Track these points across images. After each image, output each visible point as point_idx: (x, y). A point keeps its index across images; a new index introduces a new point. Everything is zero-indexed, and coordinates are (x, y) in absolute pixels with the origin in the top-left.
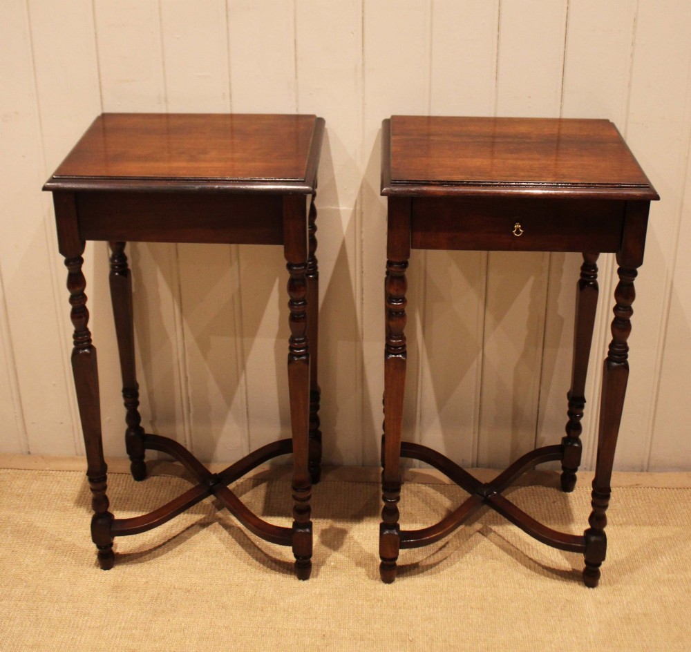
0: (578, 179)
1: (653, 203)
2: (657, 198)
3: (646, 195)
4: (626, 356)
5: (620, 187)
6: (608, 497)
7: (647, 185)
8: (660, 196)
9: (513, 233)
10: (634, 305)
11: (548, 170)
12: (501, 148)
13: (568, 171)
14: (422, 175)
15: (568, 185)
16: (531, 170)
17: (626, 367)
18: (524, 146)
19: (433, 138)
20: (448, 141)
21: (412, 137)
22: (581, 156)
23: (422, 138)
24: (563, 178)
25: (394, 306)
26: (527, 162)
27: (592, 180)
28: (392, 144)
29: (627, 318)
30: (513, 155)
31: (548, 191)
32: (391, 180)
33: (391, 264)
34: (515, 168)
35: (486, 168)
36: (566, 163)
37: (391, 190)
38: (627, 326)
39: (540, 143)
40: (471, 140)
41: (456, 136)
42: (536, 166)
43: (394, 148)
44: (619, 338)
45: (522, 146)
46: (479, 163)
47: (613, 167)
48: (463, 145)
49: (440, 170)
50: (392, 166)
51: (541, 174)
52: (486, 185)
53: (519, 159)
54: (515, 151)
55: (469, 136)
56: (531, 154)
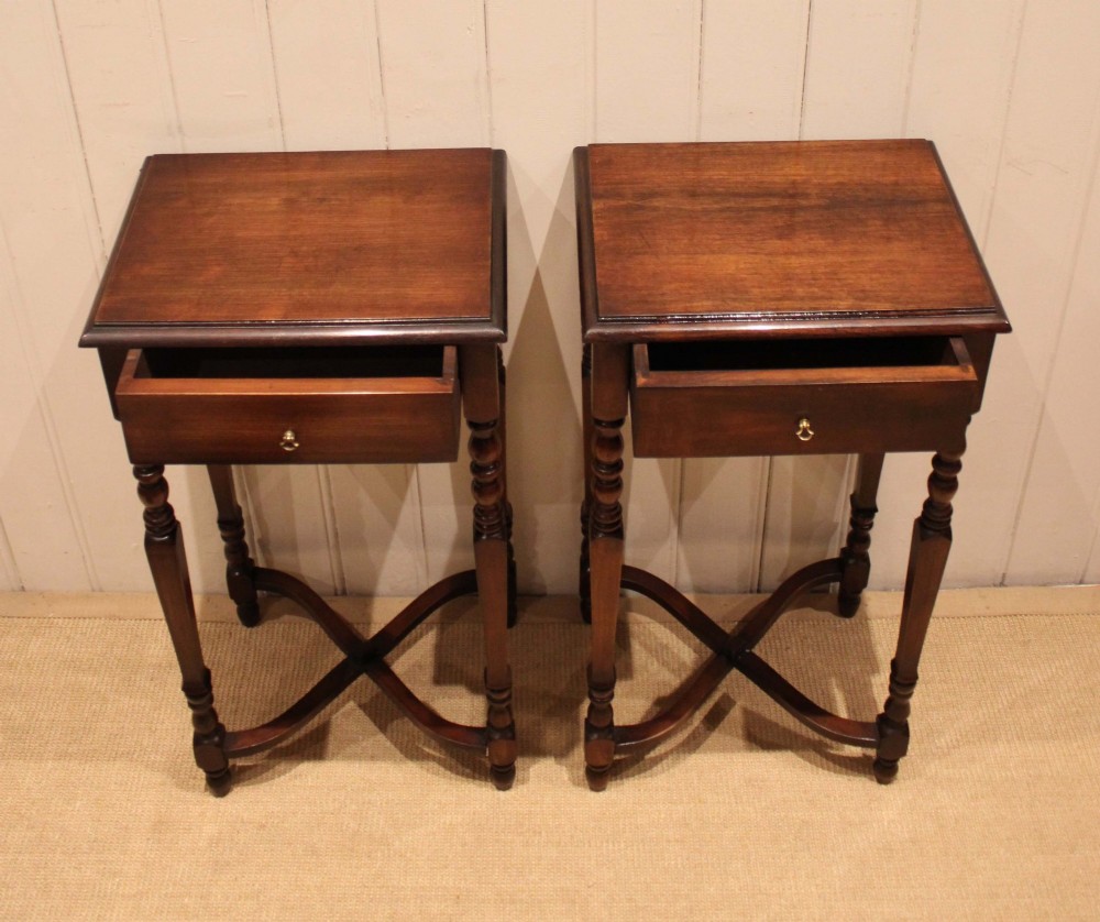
0: (886, 300)
1: (1000, 338)
2: (1007, 329)
3: (990, 325)
4: (949, 521)
5: (952, 313)
6: (912, 684)
7: (998, 310)
8: (1013, 326)
10: (964, 459)
11: (839, 279)
12: (763, 225)
13: (871, 279)
14: (647, 302)
15: (871, 314)
16: (814, 279)
17: (948, 535)
18: (800, 217)
19: (658, 202)
20: (681, 209)
21: (622, 203)
22: (889, 239)
23: (639, 203)
24: (863, 300)
25: (603, 474)
26: (806, 260)
27: (908, 303)
28: (594, 221)
29: (953, 476)
30: (784, 242)
31: (841, 325)
32: (598, 317)
33: (598, 422)
34: (788, 277)
35: (742, 280)
36: (867, 258)
37: (600, 335)
38: (952, 486)
39: (827, 208)
40: (716, 206)
41: (693, 195)
42: (820, 271)
43: (597, 232)
44: (938, 497)
45: (797, 219)
46: (732, 269)
47: (940, 266)
48: (704, 219)
49: (673, 286)
50: (598, 279)
51: (829, 291)
52: (745, 320)
53: (793, 253)
54: (786, 232)
55: (712, 194)
56: (811, 239)
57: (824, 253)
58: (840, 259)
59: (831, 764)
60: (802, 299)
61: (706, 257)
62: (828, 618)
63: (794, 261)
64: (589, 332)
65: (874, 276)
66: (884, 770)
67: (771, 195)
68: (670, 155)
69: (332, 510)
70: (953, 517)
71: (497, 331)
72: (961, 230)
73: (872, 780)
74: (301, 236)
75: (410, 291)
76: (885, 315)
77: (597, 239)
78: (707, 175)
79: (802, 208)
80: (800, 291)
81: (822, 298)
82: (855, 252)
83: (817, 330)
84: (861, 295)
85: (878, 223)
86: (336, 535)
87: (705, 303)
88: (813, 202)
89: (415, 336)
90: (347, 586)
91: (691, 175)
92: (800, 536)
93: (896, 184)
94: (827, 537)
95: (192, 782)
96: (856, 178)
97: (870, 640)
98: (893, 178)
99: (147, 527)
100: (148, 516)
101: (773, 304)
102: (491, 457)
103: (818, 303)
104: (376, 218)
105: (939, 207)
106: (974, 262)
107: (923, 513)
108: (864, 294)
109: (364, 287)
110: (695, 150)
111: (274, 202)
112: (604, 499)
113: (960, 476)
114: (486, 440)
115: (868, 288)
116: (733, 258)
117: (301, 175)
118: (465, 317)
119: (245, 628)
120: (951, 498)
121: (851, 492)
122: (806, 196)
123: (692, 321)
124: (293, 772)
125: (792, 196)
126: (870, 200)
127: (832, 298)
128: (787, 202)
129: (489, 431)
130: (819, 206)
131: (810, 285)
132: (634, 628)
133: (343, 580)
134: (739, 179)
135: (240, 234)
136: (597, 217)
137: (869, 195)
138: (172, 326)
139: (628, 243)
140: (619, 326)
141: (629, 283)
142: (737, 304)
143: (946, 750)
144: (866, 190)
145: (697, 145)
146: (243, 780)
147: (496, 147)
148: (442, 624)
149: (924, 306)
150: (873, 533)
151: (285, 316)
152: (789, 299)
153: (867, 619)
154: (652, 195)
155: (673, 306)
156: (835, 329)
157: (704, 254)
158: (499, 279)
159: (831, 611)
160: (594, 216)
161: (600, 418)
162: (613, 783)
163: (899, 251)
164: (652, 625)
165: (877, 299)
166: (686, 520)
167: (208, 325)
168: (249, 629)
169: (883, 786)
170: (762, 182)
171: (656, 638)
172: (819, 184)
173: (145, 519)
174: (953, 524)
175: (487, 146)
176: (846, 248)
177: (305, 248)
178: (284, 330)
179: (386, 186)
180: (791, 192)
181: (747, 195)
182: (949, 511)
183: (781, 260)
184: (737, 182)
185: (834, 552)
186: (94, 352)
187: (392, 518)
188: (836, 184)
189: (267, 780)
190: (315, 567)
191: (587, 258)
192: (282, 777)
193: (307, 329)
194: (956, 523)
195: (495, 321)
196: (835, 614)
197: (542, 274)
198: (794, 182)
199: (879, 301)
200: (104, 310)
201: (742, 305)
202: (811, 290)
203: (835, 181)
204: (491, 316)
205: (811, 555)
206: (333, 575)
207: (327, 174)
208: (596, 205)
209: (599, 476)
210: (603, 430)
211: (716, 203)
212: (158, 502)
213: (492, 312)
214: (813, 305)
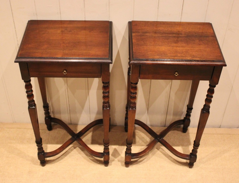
0: (198, 58)
1: (224, 67)
2: (225, 65)
3: (222, 64)
4: (209, 109)
5: (213, 61)
6: (198, 146)
7: (224, 61)
8: (227, 65)
9: (175, 75)
10: (213, 95)
11: (188, 53)
12: (171, 40)
13: (195, 53)
14: (144, 56)
15: (195, 61)
16: (182, 52)
17: (209, 112)
18: (180, 39)
19: (147, 34)
20: (153, 36)
21: (140, 34)
22: (200, 44)
23: (143, 34)
24: (193, 57)
25: (132, 95)
26: (181, 48)
27: (204, 59)
28: (133, 38)
29: (210, 99)
30: (176, 44)
31: (188, 63)
32: (133, 59)
33: (132, 83)
34: (176, 52)
35: (166, 52)
36: (194, 48)
37: (133, 63)
38: (210, 101)
39: (186, 37)
40: (161, 36)
41: (155, 33)
42: (184, 51)
43: (133, 40)
44: (207, 104)
45: (179, 39)
46: (164, 49)
47: (211, 51)
48: (158, 38)
49: (150, 53)
50: (133, 51)
51: (186, 55)
52: (166, 61)
53: (178, 47)
54: (177, 42)
55: (160, 33)
56: (182, 44)
57: (185, 47)
58: (188, 48)
59: (179, 164)
60: (179, 57)
61: (158, 47)
62: (180, 133)
63: (178, 48)
64: (131, 62)
65: (196, 52)
66: (191, 165)
67: (173, 33)
68: (150, 24)
69: (69, 105)
70: (210, 108)
71: (110, 61)
72: (216, 43)
73: (188, 167)
74: (66, 39)
75: (90, 52)
76: (198, 61)
77: (133, 42)
78: (159, 29)
79: (181, 37)
80: (179, 55)
81: (184, 57)
82: (192, 47)
83: (182, 64)
84: (193, 56)
85: (198, 41)
86: (70, 110)
87: (157, 57)
88: (183, 36)
89: (92, 62)
90: (72, 122)
91: (155, 28)
92: (175, 114)
93: (202, 32)
94: (181, 115)
95: (37, 163)
96: (193, 31)
97: (189, 138)
98: (202, 31)
99: (29, 105)
100: (29, 102)
101: (173, 58)
102: (107, 90)
103: (183, 57)
104: (82, 36)
105: (212, 38)
106: (219, 50)
107: (203, 107)
108: (194, 56)
109: (80, 51)
110: (157, 23)
111: (59, 31)
112: (132, 101)
113: (212, 99)
114: (106, 86)
115: (194, 55)
116: (164, 47)
117: (65, 25)
118: (103, 58)
119: (48, 131)
120: (210, 104)
121: (187, 104)
122: (181, 34)
123: (154, 61)
124: (59, 162)
125: (178, 34)
126: (196, 36)
127: (186, 57)
128: (177, 35)
129: (108, 84)
130: (184, 37)
131: (181, 54)
132: (136, 133)
133: (71, 121)
134: (167, 30)
135: (52, 38)
136: (134, 37)
137: (196, 35)
138: (36, 58)
139: (140, 43)
140: (138, 61)
141: (140, 52)
142: (164, 57)
143: (205, 162)
144: (195, 33)
145: (157, 22)
146: (48, 163)
147: (110, 21)
148: (93, 131)
149: (207, 59)
150: (192, 114)
151: (62, 56)
152: (176, 57)
153: (189, 133)
154: (146, 33)
155: (150, 57)
156: (186, 64)
157: (158, 46)
158: (111, 50)
159: (181, 131)
160: (133, 37)
161: (132, 82)
162: (131, 166)
163: (202, 47)
164: (140, 133)
165: (196, 57)
166: (149, 110)
167: (44, 58)
168: (49, 131)
169: (190, 169)
170: (171, 31)
171: (141, 136)
172: (185, 32)
173: (28, 103)
174: (210, 110)
175: (108, 20)
176: (190, 46)
177: (66, 42)
178: (62, 60)
179: (85, 29)
180: (178, 33)
181: (168, 33)
182: (209, 107)
183: (175, 48)
184: (166, 30)
185: (182, 118)
186: (18, 64)
187: (83, 107)
188: (188, 32)
189: (54, 163)
190: (65, 117)
191: (131, 46)
192: (57, 163)
193: (67, 60)
194: (211, 110)
195: (110, 59)
196: (182, 132)
197: (119, 51)
198: (179, 31)
199: (197, 58)
200: (20, 54)
201: (165, 57)
202: (181, 55)
203: (188, 31)
204: (109, 58)
205: (177, 118)
206: (69, 120)
207: (71, 25)
208: (133, 34)
209: (131, 95)
210: (133, 85)
211: (161, 35)
212: (31, 99)
213: (109, 57)
214: (182, 58)
